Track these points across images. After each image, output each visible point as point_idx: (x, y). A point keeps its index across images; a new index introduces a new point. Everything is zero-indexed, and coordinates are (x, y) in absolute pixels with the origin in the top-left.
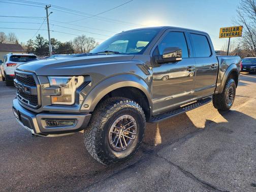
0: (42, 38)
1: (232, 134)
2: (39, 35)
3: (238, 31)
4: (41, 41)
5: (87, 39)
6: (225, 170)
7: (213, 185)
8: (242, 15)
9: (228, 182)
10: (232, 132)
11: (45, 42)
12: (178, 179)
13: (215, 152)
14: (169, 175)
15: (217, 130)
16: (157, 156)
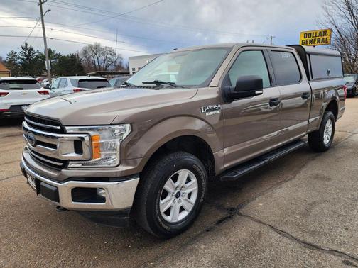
0: (31, 49)
1: (330, 183)
2: (26, 44)
3: (325, 37)
4: (29, 53)
5: (102, 49)
6: (327, 226)
7: (315, 244)
8: (330, 14)
9: (333, 240)
10: (329, 179)
11: (36, 54)
12: (272, 240)
13: (313, 205)
14: (259, 236)
15: (310, 177)
16: (240, 214)
